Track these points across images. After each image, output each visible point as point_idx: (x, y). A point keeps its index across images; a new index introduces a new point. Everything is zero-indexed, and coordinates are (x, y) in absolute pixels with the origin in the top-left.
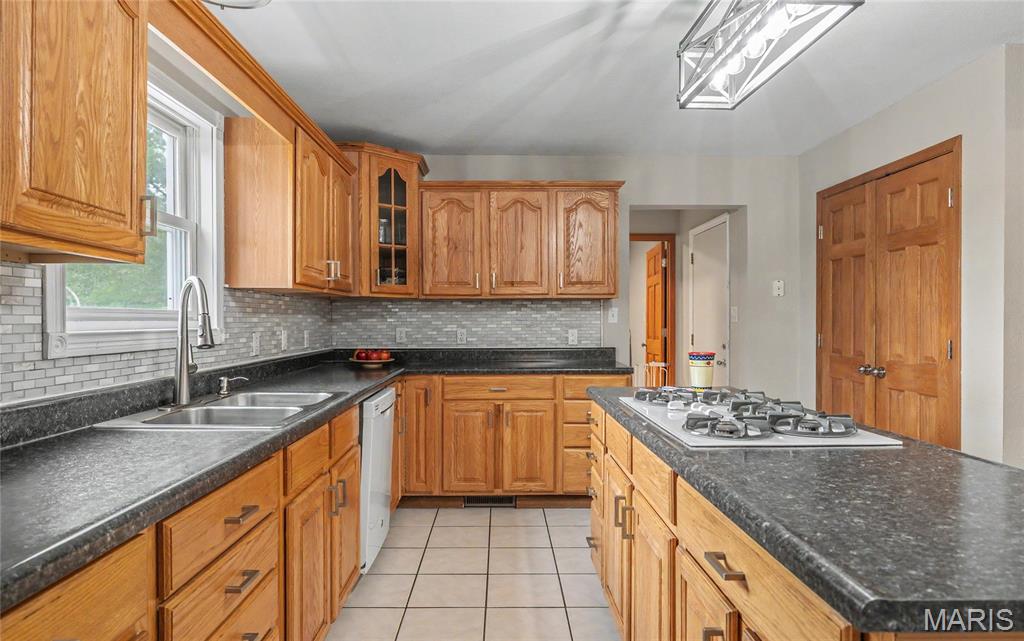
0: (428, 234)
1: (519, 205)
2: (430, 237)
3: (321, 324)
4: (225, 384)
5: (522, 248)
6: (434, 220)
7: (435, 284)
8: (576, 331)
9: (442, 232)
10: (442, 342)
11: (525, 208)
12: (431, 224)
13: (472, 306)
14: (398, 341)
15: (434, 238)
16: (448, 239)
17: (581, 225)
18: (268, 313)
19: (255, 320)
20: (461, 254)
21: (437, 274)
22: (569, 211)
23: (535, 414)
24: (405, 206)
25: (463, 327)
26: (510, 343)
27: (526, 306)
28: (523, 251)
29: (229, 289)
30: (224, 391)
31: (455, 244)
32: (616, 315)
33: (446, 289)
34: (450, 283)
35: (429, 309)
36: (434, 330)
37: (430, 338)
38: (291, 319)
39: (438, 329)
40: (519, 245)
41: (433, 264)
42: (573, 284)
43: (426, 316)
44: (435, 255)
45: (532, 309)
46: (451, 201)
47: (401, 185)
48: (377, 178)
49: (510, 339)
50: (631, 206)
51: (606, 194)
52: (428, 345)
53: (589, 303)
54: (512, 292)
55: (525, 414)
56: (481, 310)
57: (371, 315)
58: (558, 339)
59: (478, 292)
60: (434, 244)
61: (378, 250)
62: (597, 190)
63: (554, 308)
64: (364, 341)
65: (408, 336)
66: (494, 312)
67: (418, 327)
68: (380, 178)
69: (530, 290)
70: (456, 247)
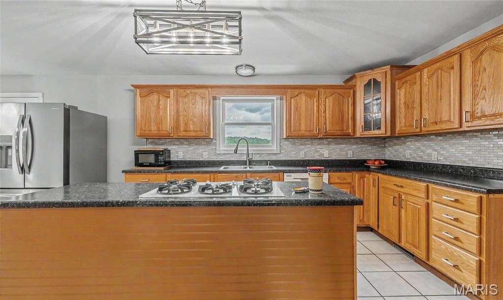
1: (439, 71)
2: (398, 104)
4: (269, 163)
5: (441, 99)
6: (400, 95)
9: (403, 100)
10: (425, 159)
12: (398, 97)
13: (441, 138)
14: (407, 157)
15: (400, 104)
16: (405, 103)
18: (312, 145)
20: (410, 111)
21: (401, 123)
22: (476, 61)
23: (416, 206)
24: (381, 93)
25: (436, 150)
28: (442, 101)
29: (284, 139)
31: (408, 105)
33: (405, 130)
34: (406, 127)
35: (418, 141)
36: (422, 152)
37: (420, 156)
38: (334, 147)
39: (423, 152)
40: (439, 98)
41: (400, 117)
43: (418, 144)
48: (363, 85)
49: (464, 159)
52: (419, 160)
54: (437, 129)
55: (412, 204)
56: (446, 140)
57: (395, 144)
59: (418, 130)
60: (400, 107)
64: (395, 156)
65: (410, 155)
66: (453, 141)
67: (414, 150)
68: (365, 85)
69: (445, 126)
70: (408, 107)
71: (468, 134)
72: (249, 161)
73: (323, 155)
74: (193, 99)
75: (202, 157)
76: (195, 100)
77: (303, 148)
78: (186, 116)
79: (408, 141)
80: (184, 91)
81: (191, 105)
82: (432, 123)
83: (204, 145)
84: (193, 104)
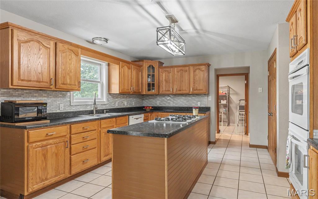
0: (161, 79)
1: (182, 71)
2: (161, 80)
3: (139, 100)
4: (105, 111)
5: (182, 82)
6: (162, 76)
7: (163, 91)
8: (200, 102)
9: (164, 79)
10: (167, 105)
11: (183, 72)
12: (161, 77)
15: (162, 80)
16: (165, 80)
17: (197, 75)
18: (121, 98)
19: (116, 99)
20: (168, 84)
21: (163, 89)
22: (194, 71)
24: (154, 73)
25: (172, 101)
26: (183, 105)
27: (187, 96)
29: (109, 94)
30: (105, 113)
31: (167, 81)
32: (211, 98)
33: (164, 92)
34: (166, 91)
36: (165, 102)
37: (164, 104)
38: (128, 99)
39: (166, 102)
41: (162, 86)
42: (195, 90)
43: (163, 98)
44: (162, 84)
45: (189, 97)
46: (166, 71)
47: (153, 68)
48: (147, 67)
50: (215, 69)
51: (204, 66)
52: (164, 105)
53: (203, 95)
56: (176, 97)
57: (151, 98)
58: (195, 104)
59: (172, 93)
60: (162, 81)
61: (147, 84)
62: (201, 66)
63: (194, 96)
64: (150, 104)
65: (159, 103)
66: (179, 98)
67: (162, 101)
68: (148, 67)
69: (184, 92)
70: (167, 82)
71: (184, 95)
72: (96, 111)
73: (124, 105)
74: (70, 55)
75: (59, 109)
76: (71, 57)
77: (117, 100)
78: (64, 70)
79: (158, 97)
80: (63, 46)
81: (68, 60)
82: (178, 90)
83: (60, 97)
84: (70, 60)
